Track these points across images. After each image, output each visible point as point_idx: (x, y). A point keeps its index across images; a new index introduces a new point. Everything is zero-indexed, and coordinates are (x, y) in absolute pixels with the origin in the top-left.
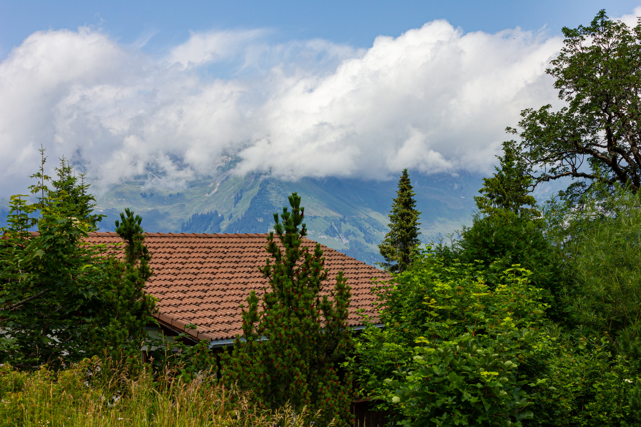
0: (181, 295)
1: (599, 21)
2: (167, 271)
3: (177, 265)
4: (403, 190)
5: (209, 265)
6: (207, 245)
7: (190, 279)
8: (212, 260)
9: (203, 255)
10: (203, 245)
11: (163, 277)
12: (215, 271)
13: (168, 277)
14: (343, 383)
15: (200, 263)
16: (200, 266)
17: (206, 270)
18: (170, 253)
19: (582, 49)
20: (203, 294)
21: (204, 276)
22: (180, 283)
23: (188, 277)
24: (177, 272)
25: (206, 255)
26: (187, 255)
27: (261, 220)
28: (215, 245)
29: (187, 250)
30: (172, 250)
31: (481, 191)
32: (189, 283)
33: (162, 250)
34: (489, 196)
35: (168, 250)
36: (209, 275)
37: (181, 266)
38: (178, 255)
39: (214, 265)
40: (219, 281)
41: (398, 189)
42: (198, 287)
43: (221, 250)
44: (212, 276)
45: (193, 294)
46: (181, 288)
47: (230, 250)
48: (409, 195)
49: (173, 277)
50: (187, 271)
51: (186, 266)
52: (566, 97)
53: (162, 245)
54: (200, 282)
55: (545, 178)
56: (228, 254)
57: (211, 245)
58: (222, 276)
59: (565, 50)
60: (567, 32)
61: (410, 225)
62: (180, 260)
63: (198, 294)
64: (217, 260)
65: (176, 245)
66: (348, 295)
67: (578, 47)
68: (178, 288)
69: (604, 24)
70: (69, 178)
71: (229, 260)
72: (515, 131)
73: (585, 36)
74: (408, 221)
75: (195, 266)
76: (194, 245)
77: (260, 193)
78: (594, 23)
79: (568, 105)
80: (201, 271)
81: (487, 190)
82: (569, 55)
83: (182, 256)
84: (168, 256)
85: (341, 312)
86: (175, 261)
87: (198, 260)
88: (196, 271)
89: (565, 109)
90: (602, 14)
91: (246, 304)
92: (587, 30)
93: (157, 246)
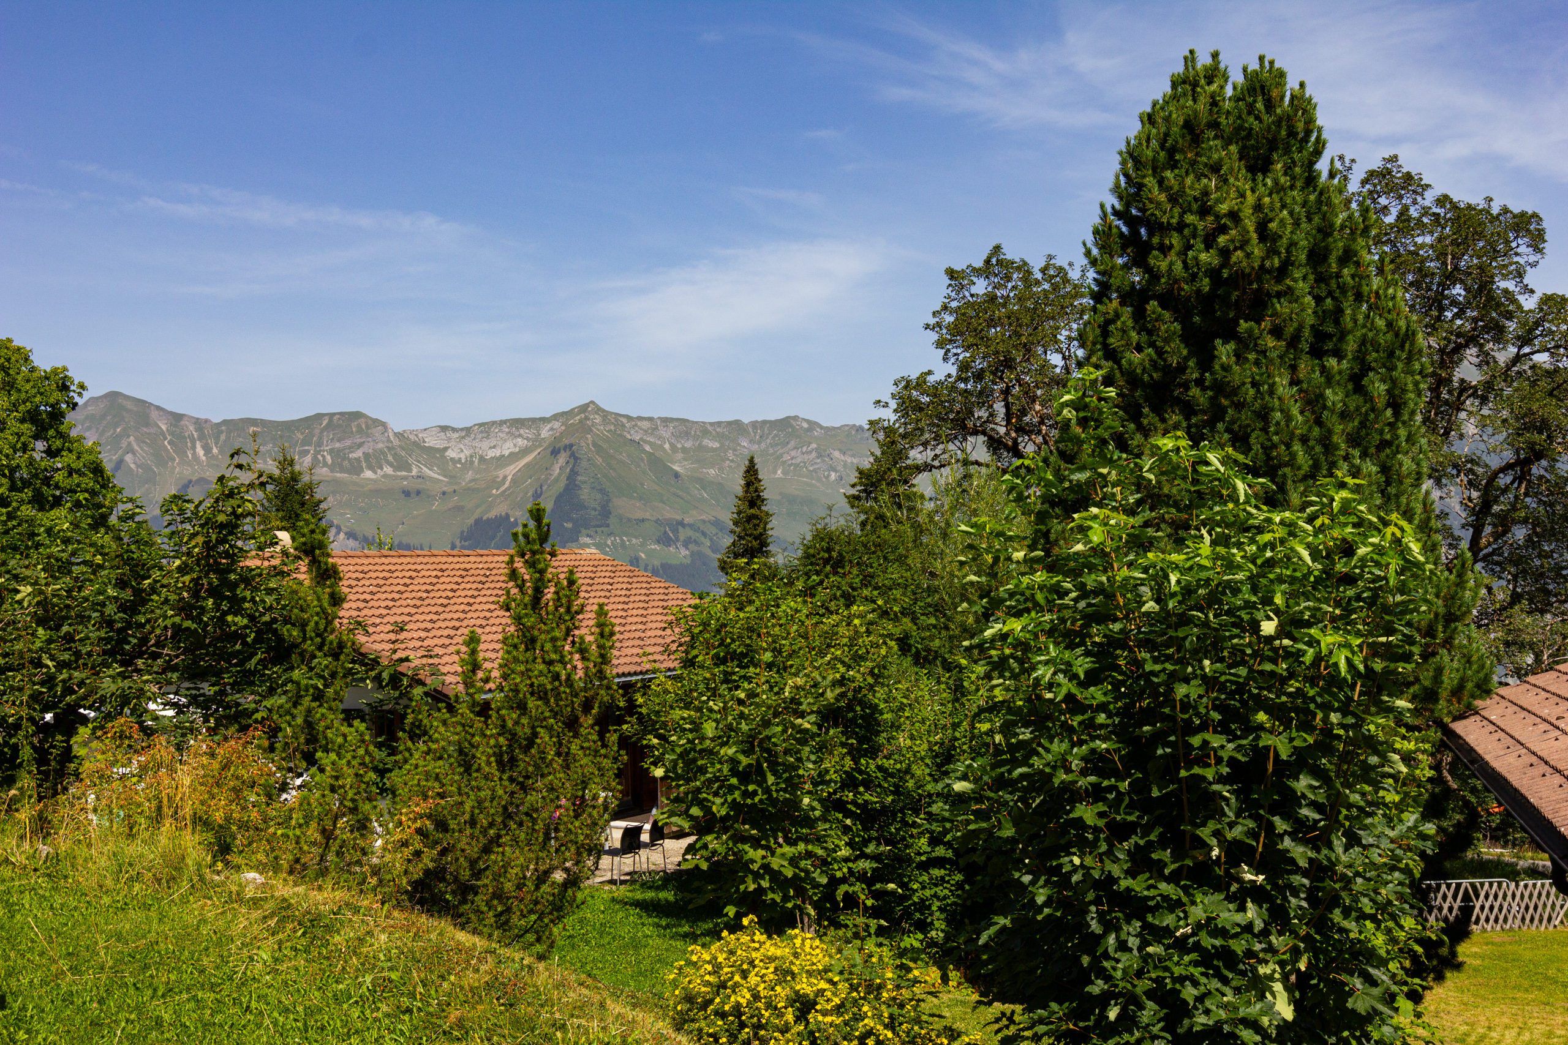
0: (423, 634)
1: (994, 261)
2: (405, 603)
3: (419, 594)
4: (748, 484)
5: (463, 593)
6: (463, 566)
7: (436, 613)
8: (468, 586)
9: (456, 579)
10: (457, 566)
11: (399, 611)
12: (472, 601)
13: (406, 610)
14: (604, 746)
15: (452, 590)
16: (450, 594)
17: (461, 600)
18: (410, 577)
19: (972, 296)
20: (452, 632)
21: (456, 607)
22: (421, 617)
23: (434, 609)
24: (419, 603)
25: (460, 580)
26: (435, 580)
27: (569, 525)
28: (475, 566)
29: (434, 573)
30: (414, 574)
31: (853, 486)
32: (435, 617)
33: (400, 575)
34: (865, 491)
35: (408, 574)
36: (462, 607)
37: (425, 595)
38: (422, 581)
39: (470, 593)
40: (475, 615)
41: (743, 482)
42: (447, 623)
43: (482, 572)
44: (467, 608)
45: (439, 633)
46: (423, 625)
47: (494, 572)
48: (756, 491)
49: (413, 611)
50: (433, 602)
51: (432, 595)
52: (953, 360)
53: (400, 568)
54: (449, 616)
55: (927, 467)
56: (491, 578)
57: (468, 566)
58: (480, 607)
59: (949, 297)
60: (951, 274)
61: (760, 530)
62: (424, 588)
63: (446, 632)
64: (474, 586)
65: (419, 567)
66: (612, 634)
67: (967, 294)
68: (419, 625)
69: (1000, 263)
70: (292, 473)
71: (492, 585)
72: (886, 405)
73: (975, 279)
74: (756, 526)
75: (444, 595)
76: (444, 567)
77: (567, 488)
78: (988, 262)
79: (953, 370)
80: (452, 601)
81: (861, 484)
82: (954, 304)
83: (428, 581)
84: (408, 581)
85: (602, 656)
86: (416, 588)
87: (449, 587)
88: (445, 602)
89: (949, 376)
90: (997, 249)
91: (464, 649)
92: (978, 272)
93: (393, 568)
